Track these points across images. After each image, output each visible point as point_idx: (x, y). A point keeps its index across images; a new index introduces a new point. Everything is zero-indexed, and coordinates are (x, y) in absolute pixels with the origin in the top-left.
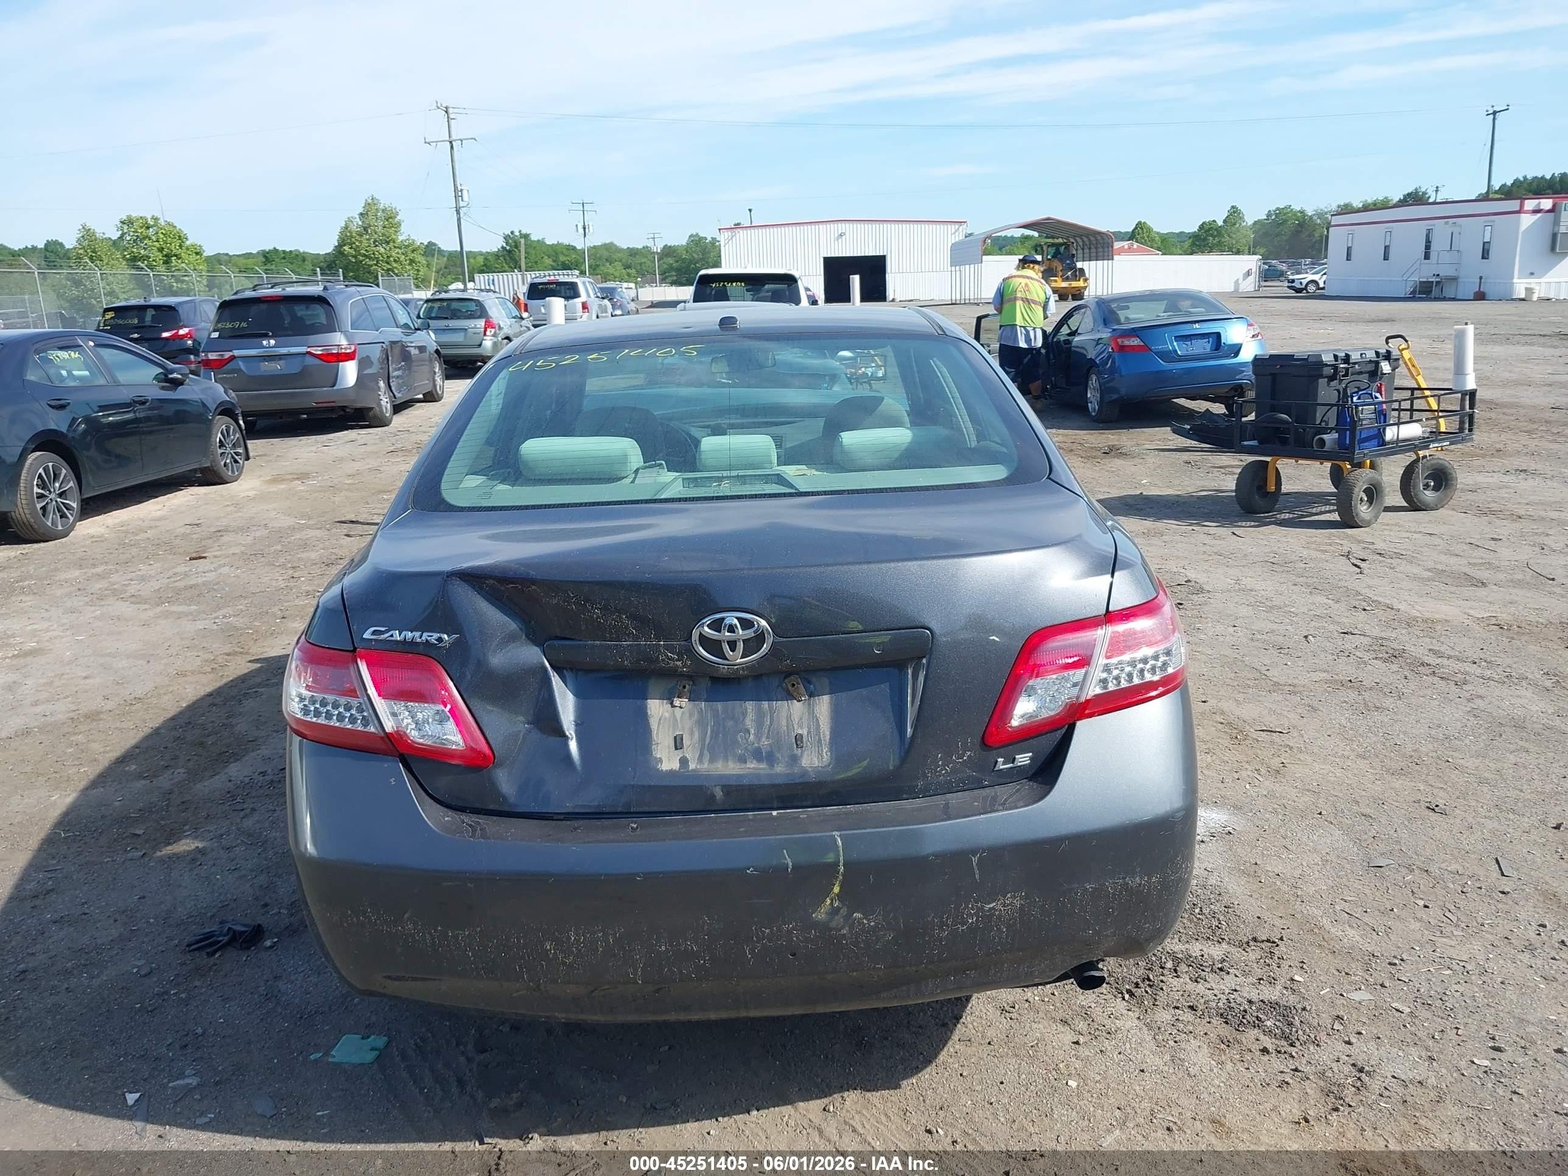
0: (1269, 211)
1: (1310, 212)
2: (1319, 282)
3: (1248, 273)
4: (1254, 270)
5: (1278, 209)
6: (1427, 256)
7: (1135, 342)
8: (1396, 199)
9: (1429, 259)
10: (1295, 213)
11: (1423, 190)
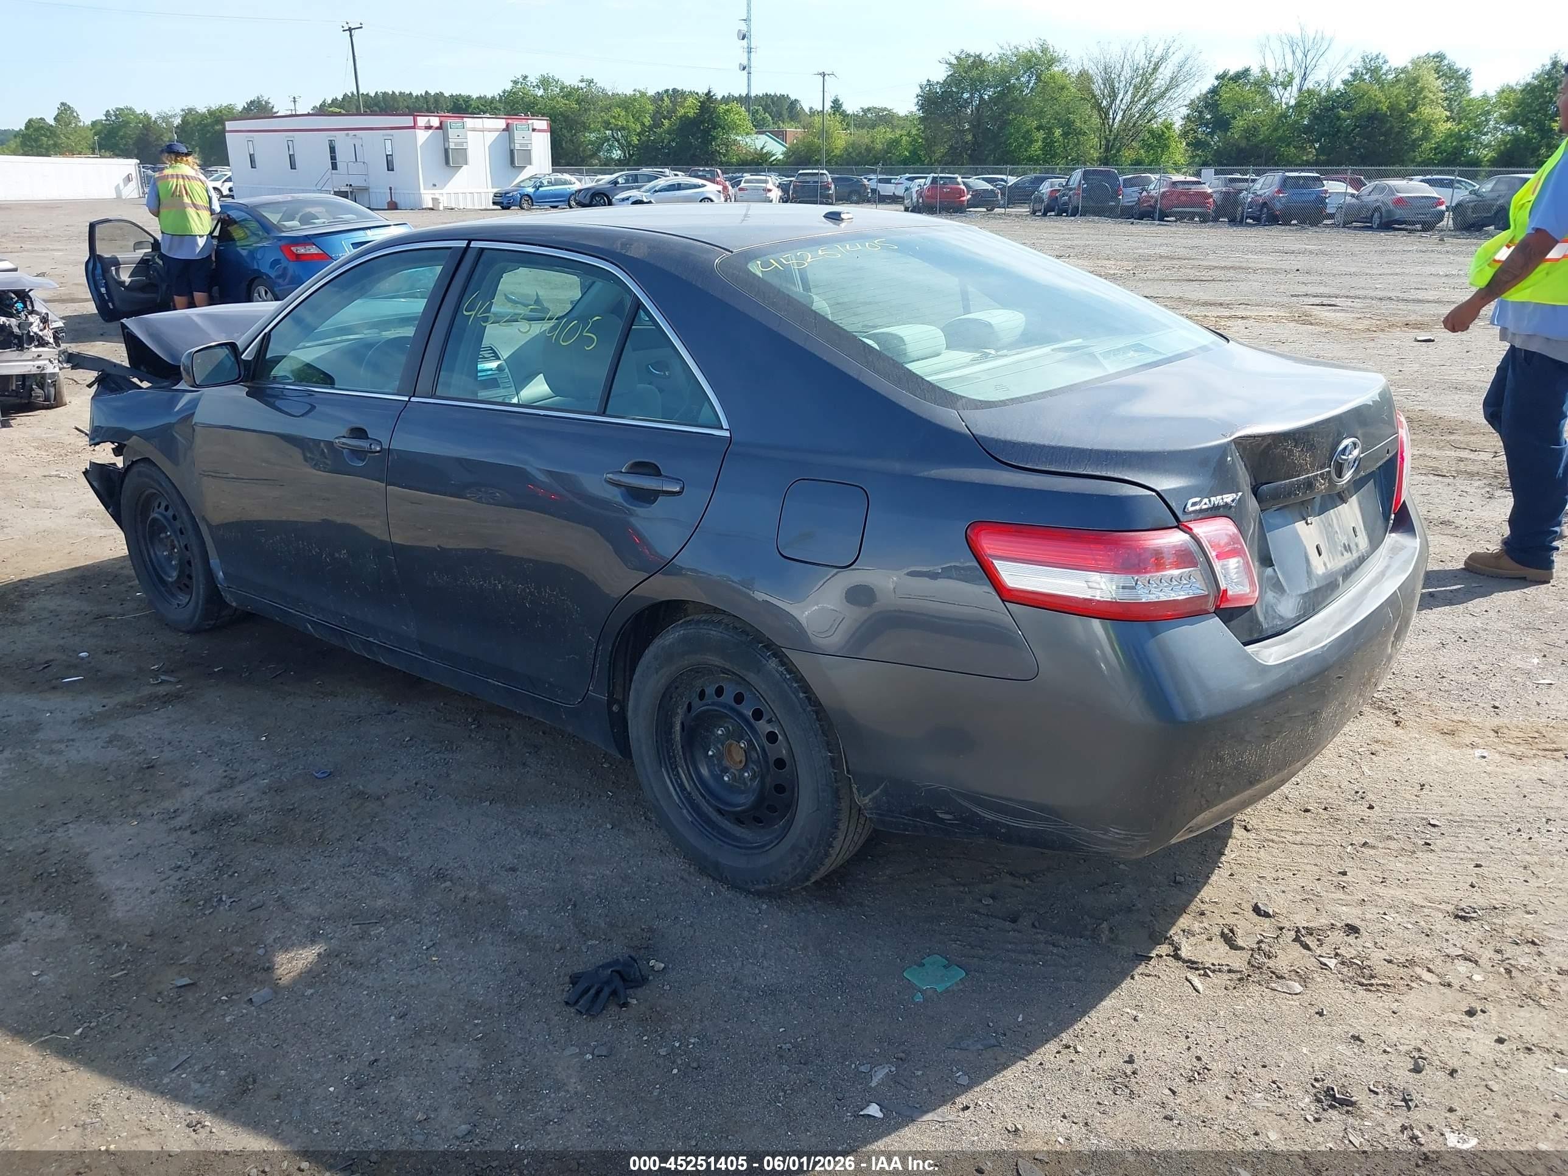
0: (108, 111)
1: (154, 116)
2: (222, 189)
3: (128, 179)
4: (134, 175)
5: (117, 109)
6: (334, 167)
7: (313, 250)
8: (240, 107)
9: (336, 169)
10: (137, 116)
11: (265, 98)
